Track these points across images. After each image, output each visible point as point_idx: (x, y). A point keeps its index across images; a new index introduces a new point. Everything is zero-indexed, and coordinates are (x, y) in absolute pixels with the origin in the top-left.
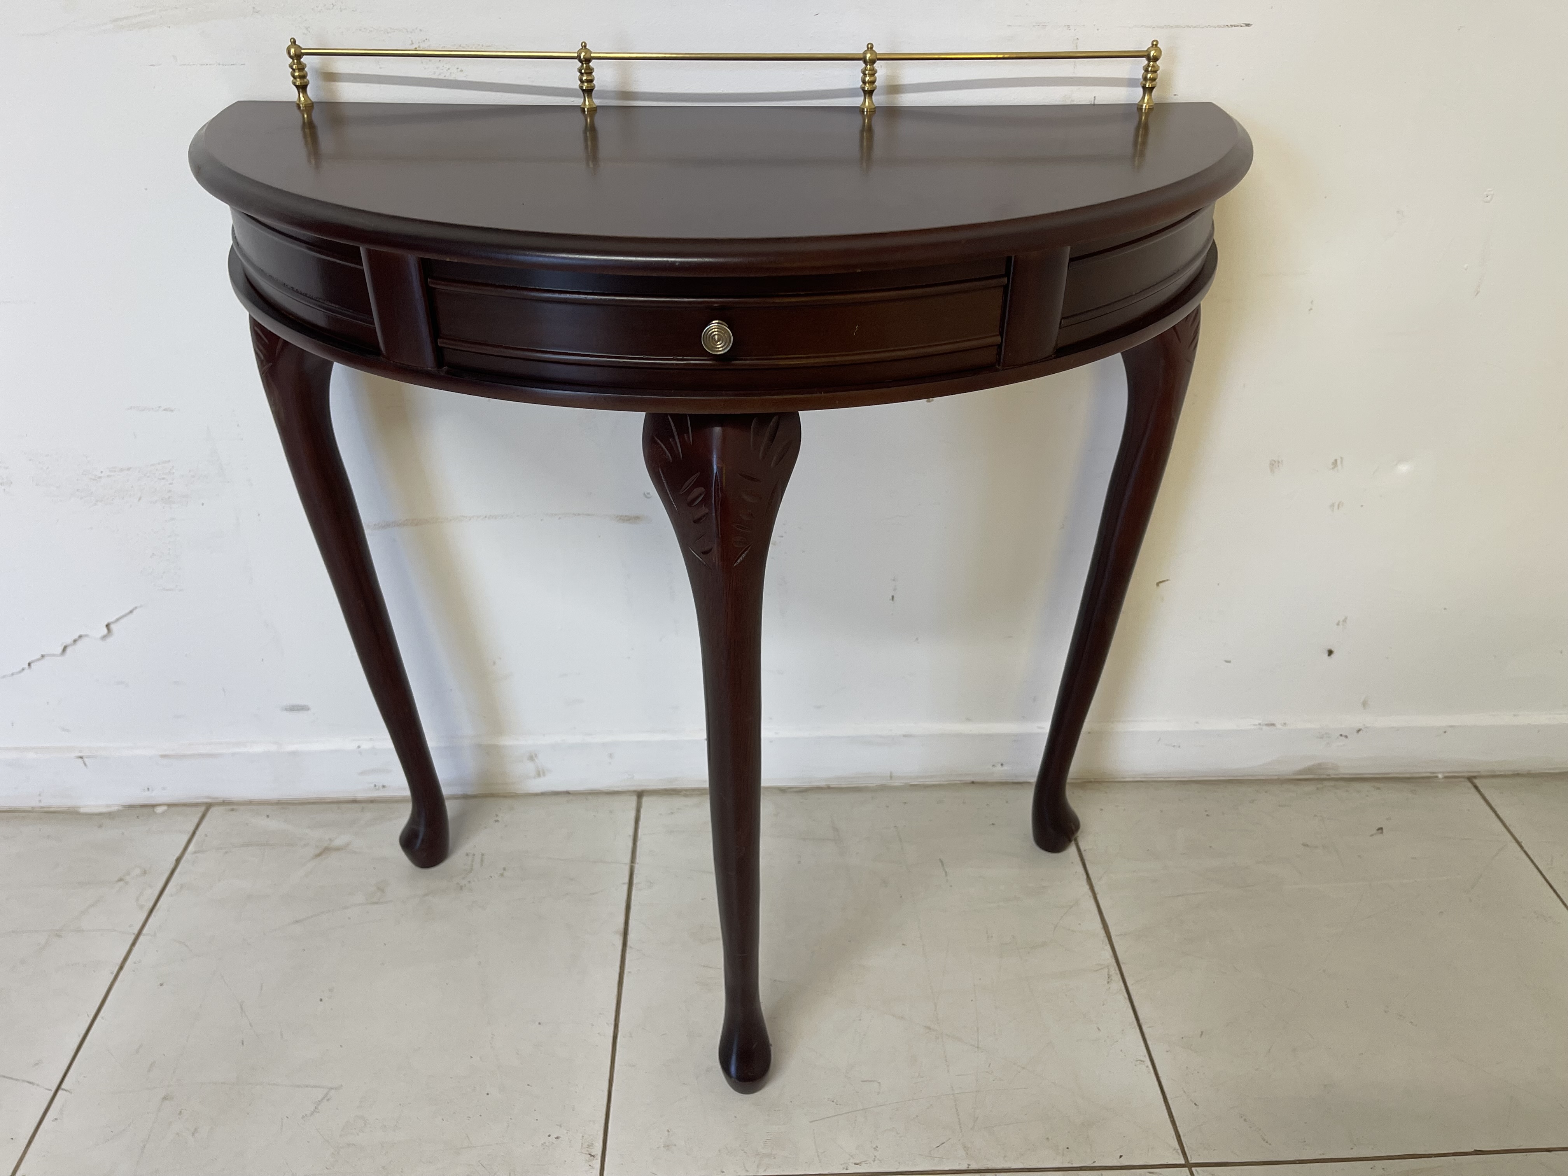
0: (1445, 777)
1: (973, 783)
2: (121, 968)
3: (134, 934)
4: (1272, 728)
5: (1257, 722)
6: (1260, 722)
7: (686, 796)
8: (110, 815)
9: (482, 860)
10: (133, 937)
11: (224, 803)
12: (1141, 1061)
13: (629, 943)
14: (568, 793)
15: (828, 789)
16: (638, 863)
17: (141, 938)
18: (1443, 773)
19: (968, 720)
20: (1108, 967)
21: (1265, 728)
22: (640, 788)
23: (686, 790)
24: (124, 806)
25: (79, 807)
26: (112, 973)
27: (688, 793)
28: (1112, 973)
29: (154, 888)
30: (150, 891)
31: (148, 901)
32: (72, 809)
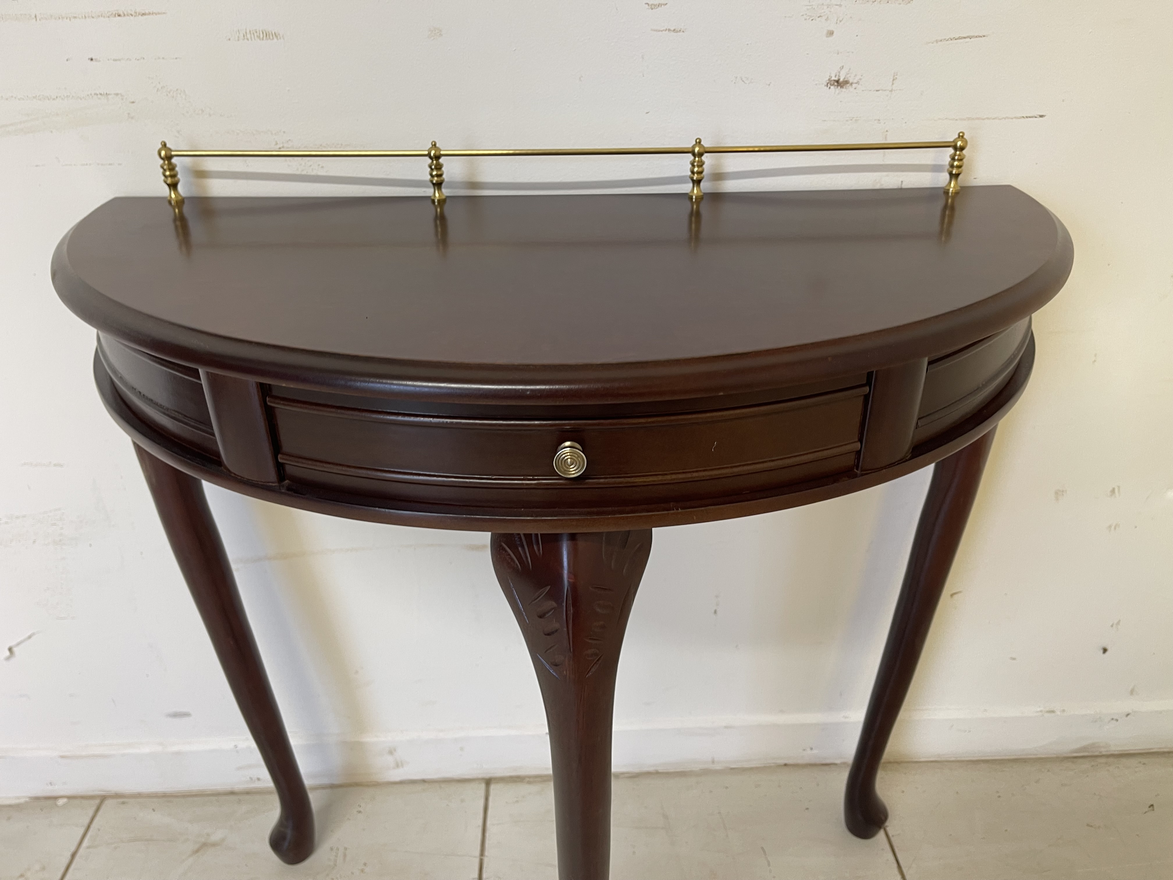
1: (785, 765)
4: (1053, 715)
5: (1039, 709)
6: (1042, 709)
7: (529, 783)
8: (18, 808)
9: (345, 856)
11: (117, 796)
14: (424, 781)
15: (657, 773)
16: (487, 856)
19: (782, 711)
21: (1047, 715)
22: (488, 776)
23: (529, 777)
24: (30, 798)
27: (531, 780)
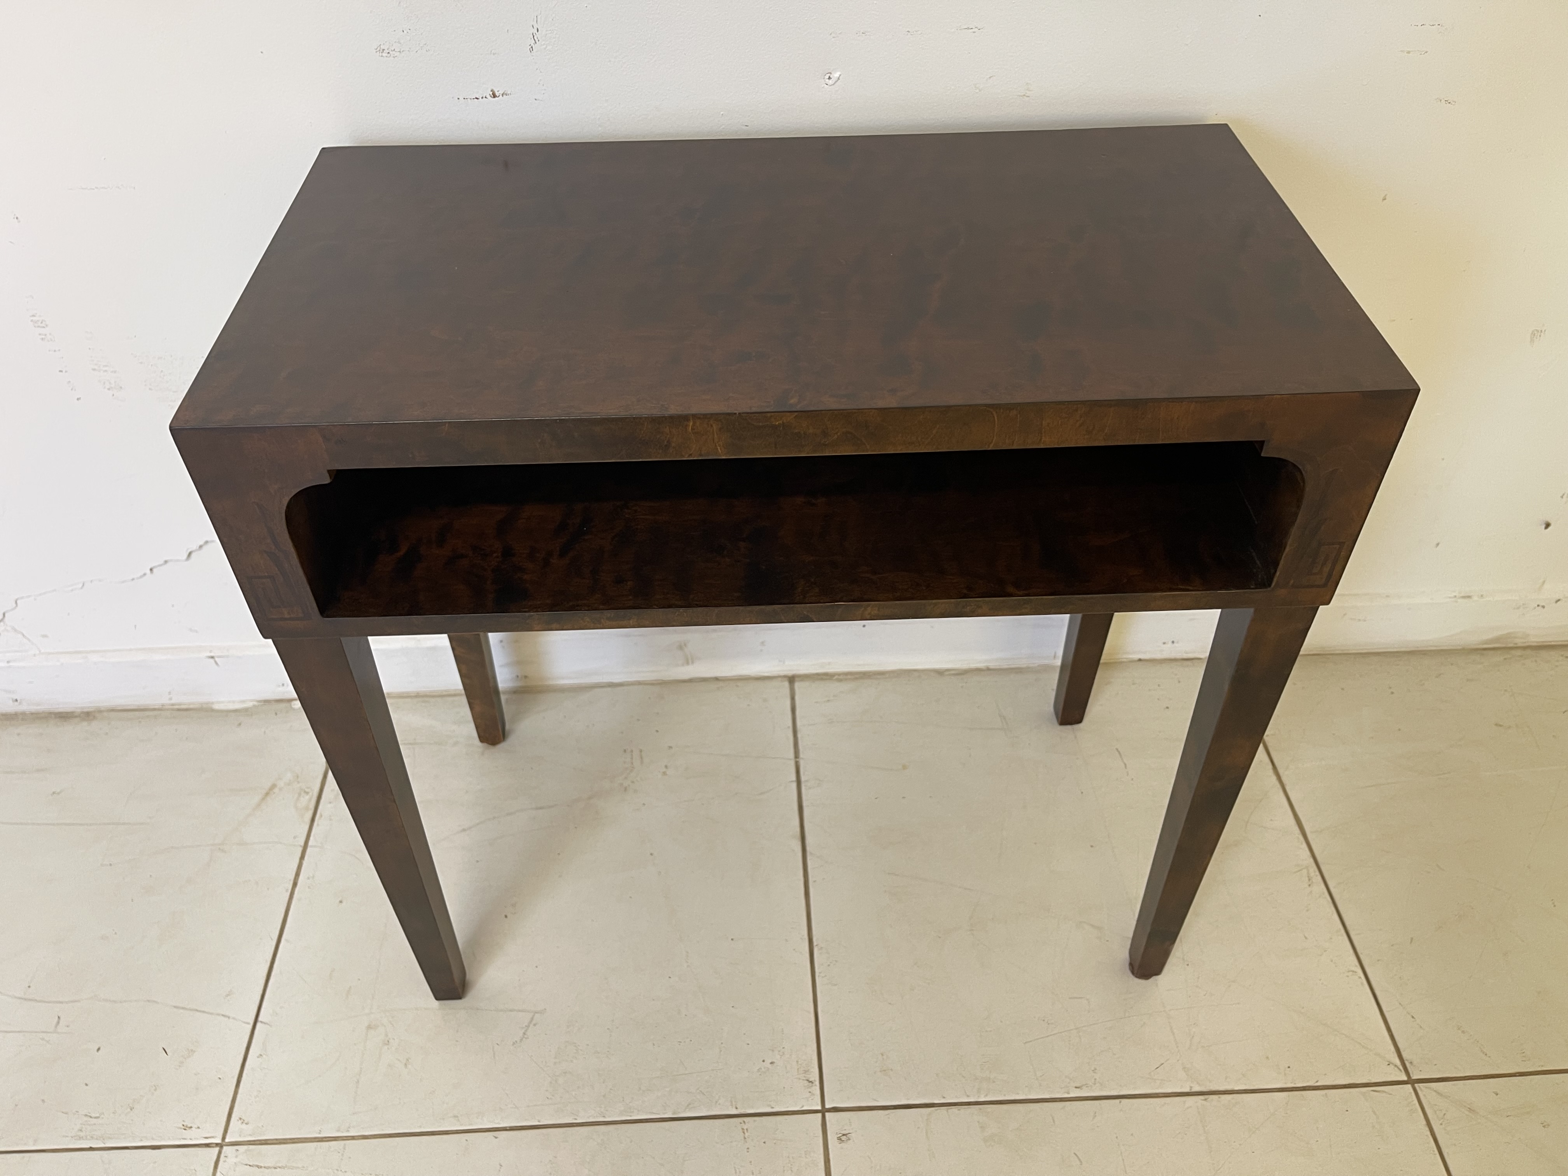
1: (1142, 660)
2: (295, 884)
3: (301, 846)
4: (1468, 600)
5: (1452, 595)
6: (1455, 594)
7: (839, 680)
8: (246, 712)
9: (641, 758)
10: (300, 850)
12: (1353, 971)
13: (809, 848)
14: (717, 679)
15: (988, 670)
16: (802, 758)
17: (309, 850)
20: (1307, 867)
21: (1460, 600)
22: (791, 674)
23: (839, 674)
24: (260, 702)
25: (213, 703)
26: (287, 890)
27: (841, 677)
28: (1312, 874)
29: (311, 794)
30: (307, 797)
31: (307, 808)
32: (204, 706)
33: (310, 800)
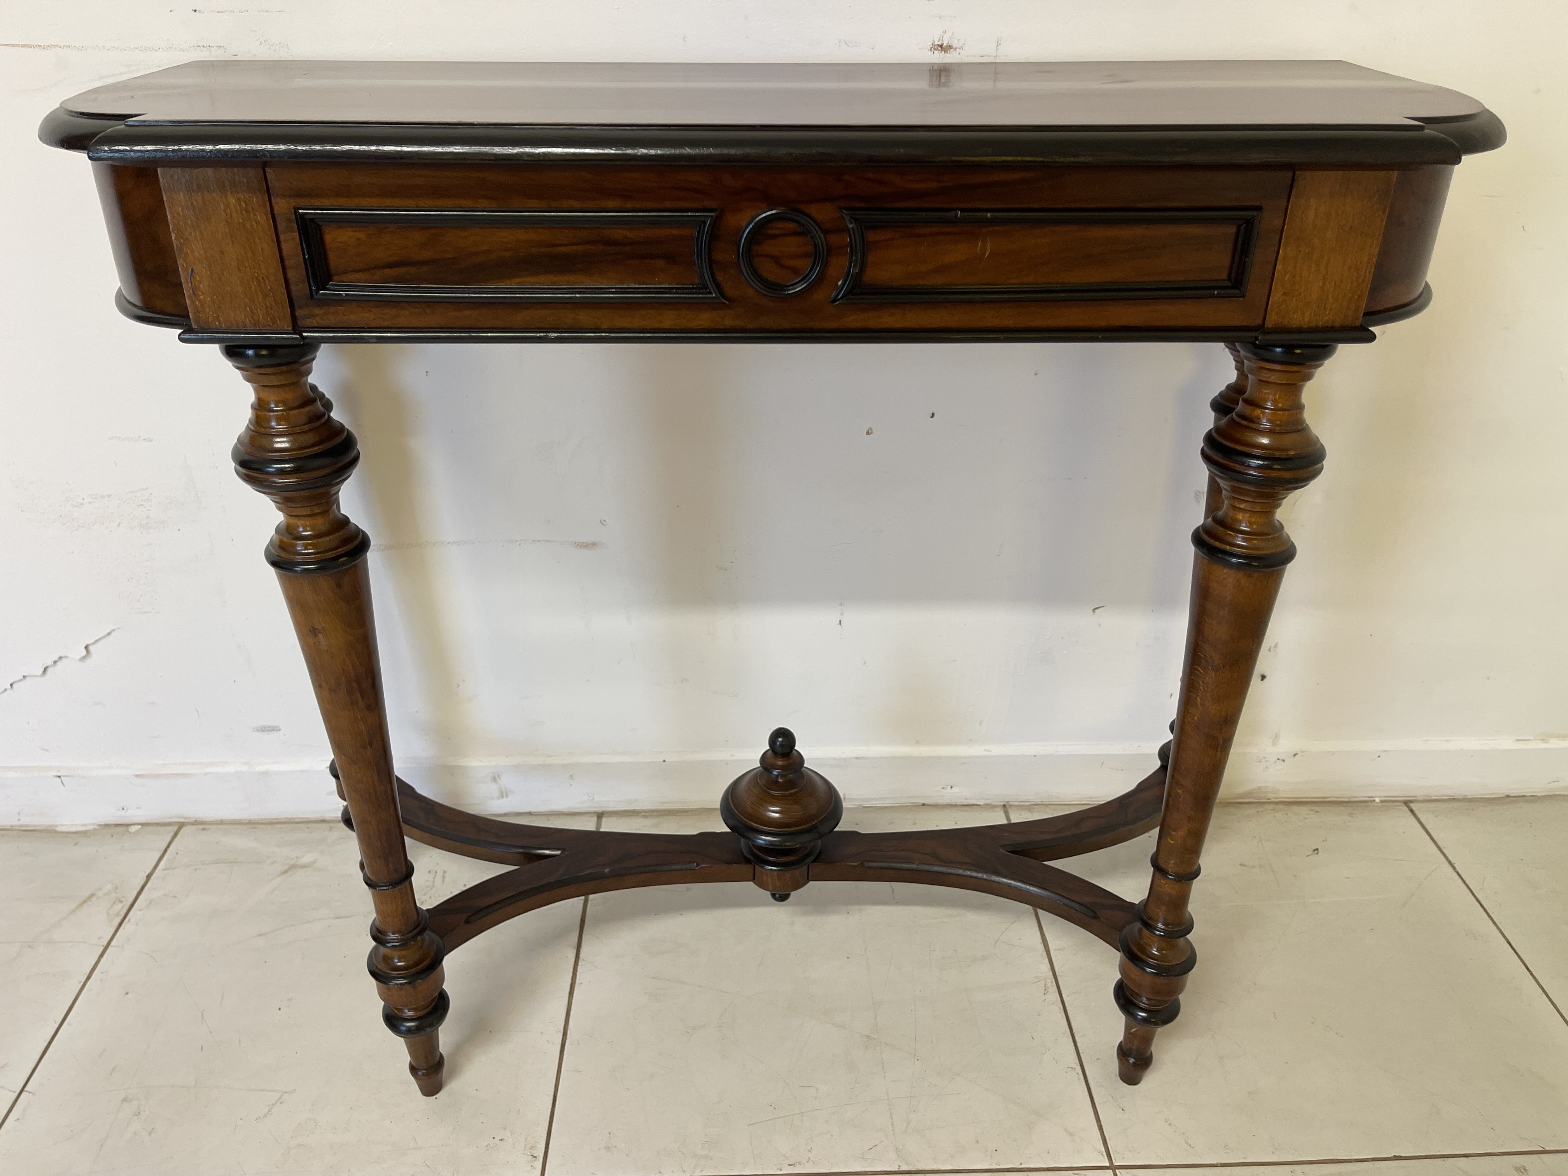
0: (1382, 801)
1: (924, 805)
2: (89, 978)
3: (103, 946)
7: (645, 817)
8: (85, 834)
9: (444, 877)
10: (101, 949)
11: (196, 823)
12: (1072, 1068)
13: (582, 956)
14: (530, 814)
17: (110, 949)
18: (1380, 797)
19: (917, 742)
20: (1045, 980)
22: (600, 810)
24: (100, 825)
25: (57, 826)
26: (80, 981)
27: (647, 814)
28: (1049, 985)
29: (125, 902)
30: (120, 905)
31: (118, 914)
32: (48, 828)
33: (123, 908)
